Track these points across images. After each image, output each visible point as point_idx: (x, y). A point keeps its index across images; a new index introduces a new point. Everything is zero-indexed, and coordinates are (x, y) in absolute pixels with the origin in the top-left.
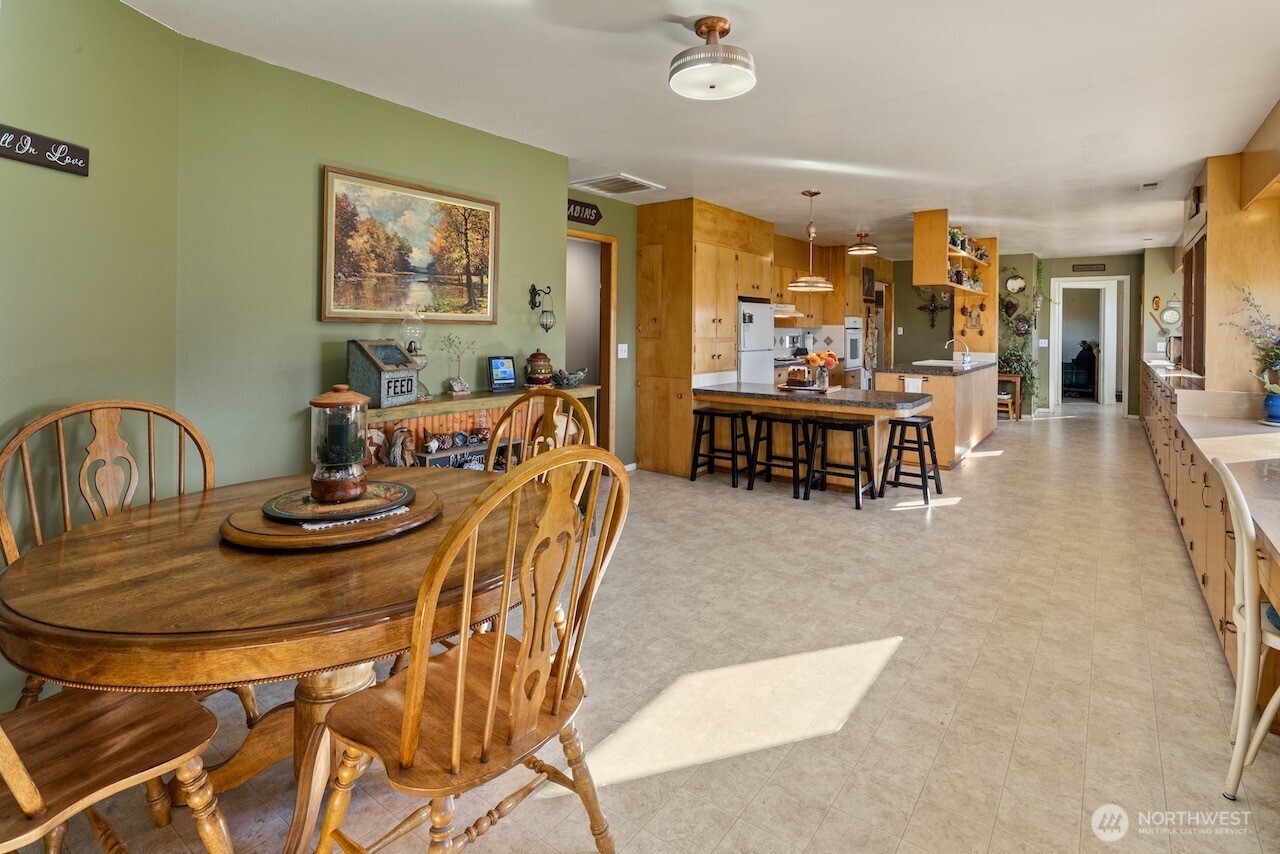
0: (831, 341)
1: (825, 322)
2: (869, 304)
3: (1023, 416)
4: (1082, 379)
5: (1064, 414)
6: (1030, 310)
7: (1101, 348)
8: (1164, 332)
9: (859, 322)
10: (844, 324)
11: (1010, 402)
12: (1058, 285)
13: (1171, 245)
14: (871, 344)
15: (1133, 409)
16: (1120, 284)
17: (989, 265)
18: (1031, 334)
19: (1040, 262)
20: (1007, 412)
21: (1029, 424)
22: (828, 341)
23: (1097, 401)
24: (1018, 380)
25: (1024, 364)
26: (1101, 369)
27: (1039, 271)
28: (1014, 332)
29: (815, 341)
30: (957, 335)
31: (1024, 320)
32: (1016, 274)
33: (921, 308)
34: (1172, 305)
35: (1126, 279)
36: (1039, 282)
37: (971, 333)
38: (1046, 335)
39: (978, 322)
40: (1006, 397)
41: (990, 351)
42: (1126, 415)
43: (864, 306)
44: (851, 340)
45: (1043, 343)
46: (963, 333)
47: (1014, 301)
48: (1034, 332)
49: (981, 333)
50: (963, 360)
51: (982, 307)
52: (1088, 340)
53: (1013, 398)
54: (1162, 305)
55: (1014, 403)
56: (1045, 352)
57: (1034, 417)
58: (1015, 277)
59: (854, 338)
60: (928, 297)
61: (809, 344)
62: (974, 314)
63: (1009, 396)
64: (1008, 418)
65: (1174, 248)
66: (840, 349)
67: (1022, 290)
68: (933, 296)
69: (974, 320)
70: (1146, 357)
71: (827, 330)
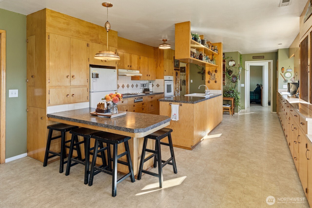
0: (159, 86)
1: (157, 78)
2: (177, 71)
3: (235, 113)
4: (257, 98)
5: (251, 112)
6: (237, 73)
7: (263, 87)
8: (286, 81)
9: (172, 78)
10: (163, 78)
11: (230, 108)
12: (248, 64)
13: (288, 48)
14: (177, 86)
15: (275, 109)
16: (269, 63)
17: (219, 54)
18: (237, 82)
19: (241, 55)
20: (229, 112)
21: (237, 116)
22: (158, 86)
23: (262, 105)
24: (233, 100)
25: (235, 93)
26: (263, 94)
27: (241, 59)
28: (231, 81)
29: (153, 86)
30: (206, 83)
31: (234, 76)
32: (232, 59)
33: (199, 73)
34: (288, 70)
35: (271, 61)
36: (241, 62)
37: (212, 82)
38: (243, 82)
39: (214, 77)
40: (228, 106)
41: (219, 89)
42: (272, 112)
43: (174, 72)
44: (167, 85)
45: (243, 85)
46: (209, 82)
47: (231, 70)
48: (239, 81)
49: (216, 82)
50: (209, 93)
51: (216, 71)
52: (259, 84)
53: (231, 107)
54: (285, 71)
55: (231, 108)
56: (243, 89)
57: (239, 114)
58: (232, 61)
59: (169, 84)
60: (201, 69)
61: (150, 87)
62: (213, 74)
63: (230, 106)
64: (229, 114)
65: (289, 49)
66: (162, 89)
67: (234, 65)
68: (203, 68)
69: (213, 77)
70: (279, 90)
71: (158, 81)
